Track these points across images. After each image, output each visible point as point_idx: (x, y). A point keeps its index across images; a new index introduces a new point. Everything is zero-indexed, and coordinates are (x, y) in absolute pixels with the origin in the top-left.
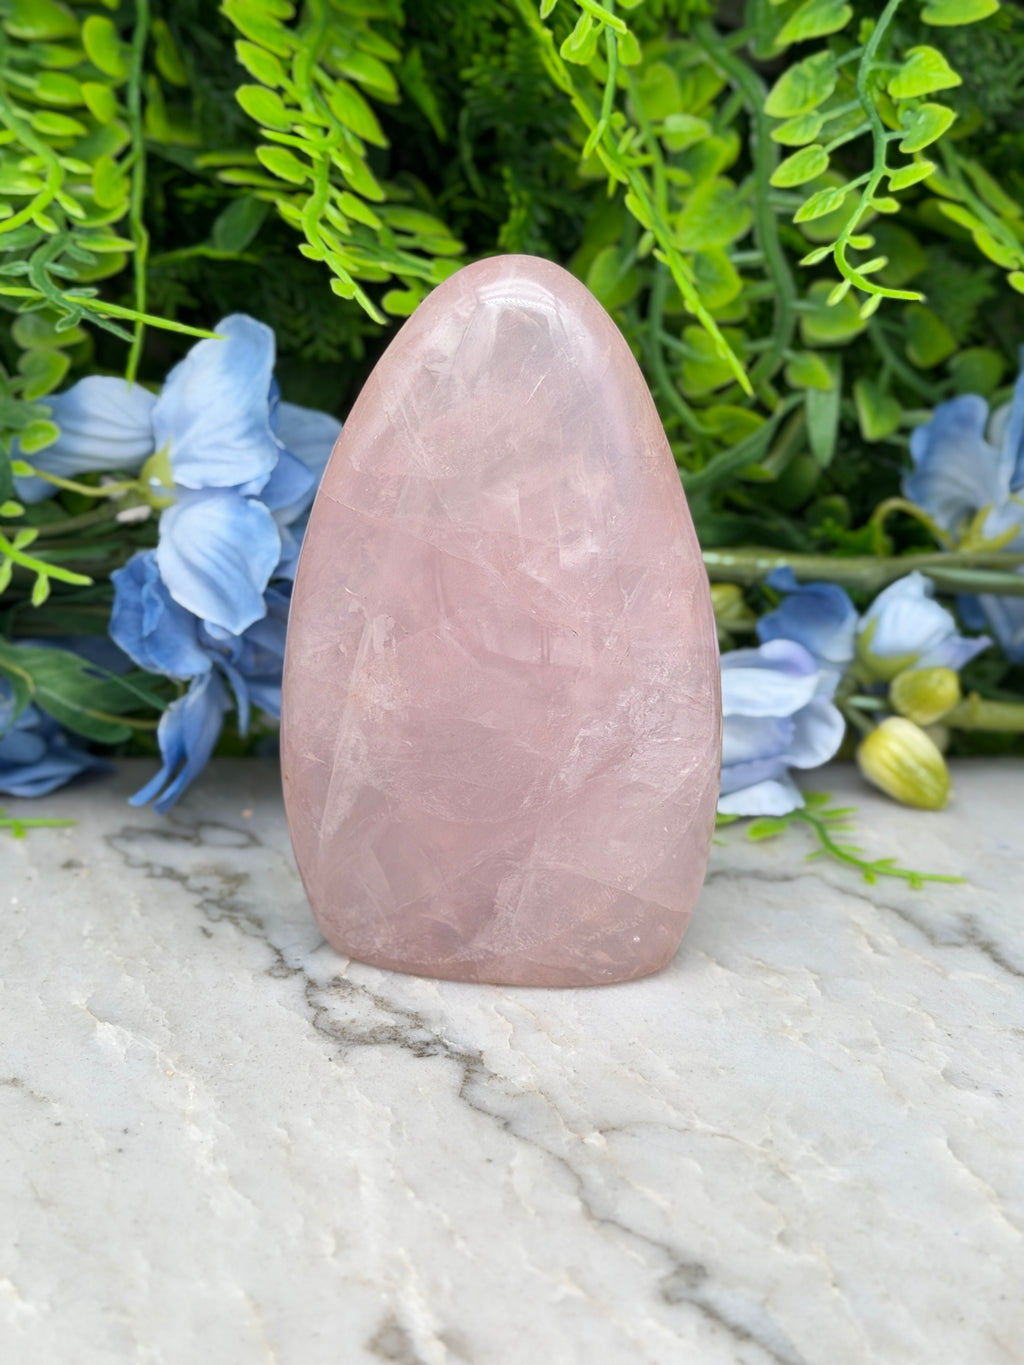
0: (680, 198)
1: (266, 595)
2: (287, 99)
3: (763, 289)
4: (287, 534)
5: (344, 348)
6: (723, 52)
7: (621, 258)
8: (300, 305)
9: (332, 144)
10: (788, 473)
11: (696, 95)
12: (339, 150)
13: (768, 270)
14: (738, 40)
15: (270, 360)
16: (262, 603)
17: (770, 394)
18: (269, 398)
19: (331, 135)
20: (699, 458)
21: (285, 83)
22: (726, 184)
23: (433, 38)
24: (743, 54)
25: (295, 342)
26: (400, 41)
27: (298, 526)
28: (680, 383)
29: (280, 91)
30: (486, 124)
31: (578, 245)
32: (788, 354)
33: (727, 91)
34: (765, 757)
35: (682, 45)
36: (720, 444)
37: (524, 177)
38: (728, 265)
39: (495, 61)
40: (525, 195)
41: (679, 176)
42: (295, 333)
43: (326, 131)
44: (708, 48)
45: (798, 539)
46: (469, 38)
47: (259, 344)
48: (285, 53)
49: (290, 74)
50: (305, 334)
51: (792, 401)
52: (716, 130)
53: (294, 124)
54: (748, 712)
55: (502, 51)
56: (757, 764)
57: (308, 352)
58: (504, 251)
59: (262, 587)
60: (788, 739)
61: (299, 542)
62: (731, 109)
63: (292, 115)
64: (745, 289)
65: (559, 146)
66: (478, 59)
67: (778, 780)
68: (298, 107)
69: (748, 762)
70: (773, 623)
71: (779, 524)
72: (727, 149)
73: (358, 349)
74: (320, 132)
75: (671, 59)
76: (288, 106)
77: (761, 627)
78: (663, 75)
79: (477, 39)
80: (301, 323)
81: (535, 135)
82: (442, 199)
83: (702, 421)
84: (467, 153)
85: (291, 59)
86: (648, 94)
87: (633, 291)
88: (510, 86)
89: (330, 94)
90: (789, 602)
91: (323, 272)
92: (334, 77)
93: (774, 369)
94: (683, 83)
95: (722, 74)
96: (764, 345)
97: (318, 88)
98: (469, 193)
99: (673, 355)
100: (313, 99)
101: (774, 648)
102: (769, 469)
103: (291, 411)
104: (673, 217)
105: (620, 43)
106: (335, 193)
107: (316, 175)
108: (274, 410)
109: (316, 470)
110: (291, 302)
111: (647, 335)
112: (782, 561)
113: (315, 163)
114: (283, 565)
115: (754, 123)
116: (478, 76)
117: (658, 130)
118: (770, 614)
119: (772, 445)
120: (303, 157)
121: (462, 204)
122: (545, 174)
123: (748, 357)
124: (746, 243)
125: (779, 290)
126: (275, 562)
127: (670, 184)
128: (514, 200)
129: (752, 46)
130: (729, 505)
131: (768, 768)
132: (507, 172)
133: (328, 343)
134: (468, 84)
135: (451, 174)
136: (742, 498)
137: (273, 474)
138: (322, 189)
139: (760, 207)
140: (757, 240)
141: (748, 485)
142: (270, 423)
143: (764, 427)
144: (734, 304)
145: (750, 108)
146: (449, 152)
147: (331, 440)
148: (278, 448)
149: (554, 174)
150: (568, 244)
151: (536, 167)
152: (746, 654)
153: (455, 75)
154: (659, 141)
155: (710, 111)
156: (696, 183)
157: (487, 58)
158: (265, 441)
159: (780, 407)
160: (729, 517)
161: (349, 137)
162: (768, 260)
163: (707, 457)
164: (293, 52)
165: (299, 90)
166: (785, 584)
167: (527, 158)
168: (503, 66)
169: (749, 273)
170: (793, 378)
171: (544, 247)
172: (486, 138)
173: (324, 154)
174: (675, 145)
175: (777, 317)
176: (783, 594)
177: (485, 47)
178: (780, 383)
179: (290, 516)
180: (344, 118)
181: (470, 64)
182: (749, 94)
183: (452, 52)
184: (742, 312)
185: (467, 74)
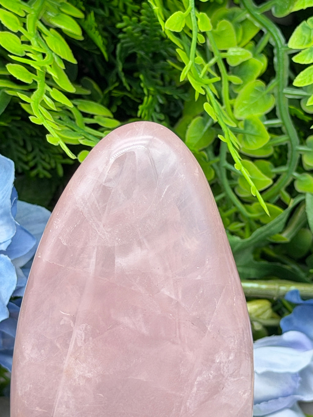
0: (236, 91)
1: (8, 306)
2: (23, 39)
3: (282, 140)
4: (20, 271)
5: (53, 171)
6: (258, 13)
7: (204, 123)
8: (30, 148)
9: (47, 63)
10: (296, 239)
11: (244, 37)
12: (50, 66)
13: (284, 129)
14: (265, 7)
15: (12, 178)
16: (6, 310)
17: (286, 196)
18: (12, 199)
19: (46, 57)
20: (247, 230)
21: (22, 30)
22: (261, 83)
23: (102, 7)
24: (268, 14)
25: (27, 168)
26: (83, 8)
27: (26, 268)
28: (237, 190)
29: (19, 34)
30: (130, 52)
31: (181, 116)
32: (296, 174)
33: (261, 33)
34: (285, 396)
35: (236, 9)
36: (259, 223)
37: (151, 79)
38: (263, 125)
39: (134, 19)
40: (151, 89)
41: (236, 80)
42: (26, 163)
43: (44, 55)
44: (250, 12)
45: (302, 275)
46: (121, 5)
47: (6, 169)
48: (22, 15)
49: (24, 26)
50: (32, 164)
51: (298, 199)
52: (254, 56)
53: (27, 52)
54: (275, 370)
55: (139, 13)
56: (280, 399)
57: (34, 173)
58: (140, 119)
59: (7, 302)
60: (298, 385)
61: (27, 277)
62: (263, 43)
63: (26, 47)
64: (271, 139)
65: (170, 63)
66: (125, 17)
67: (292, 409)
68: (29, 43)
69: (276, 398)
70: (289, 321)
71: (291, 266)
72: (261, 64)
73: (61, 171)
74: (40, 56)
75: (230, 17)
76: (23, 42)
77: (282, 323)
78: (226, 25)
79: (125, 6)
80: (30, 157)
81: (157, 57)
82: (106, 92)
83: (249, 211)
84: (120, 67)
85: (25, 17)
86: (218, 36)
87: (211, 141)
88: (143, 31)
89: (46, 36)
90: (298, 309)
91: (43, 131)
92: (48, 27)
93: (288, 183)
94: (237, 30)
95: (257, 25)
96: (282, 169)
97: (40, 32)
98: (121, 88)
99: (233, 174)
100: (37, 39)
101: (289, 336)
102: (286, 237)
103: (23, 205)
104: (232, 101)
105: (199, 20)
106: (49, 89)
107: (38, 79)
108: (14, 204)
109: (37, 237)
110: (25, 147)
111: (218, 164)
112: (293, 287)
113: (38, 73)
114: (18, 289)
115: (275, 51)
116: (126, 27)
117: (224, 55)
118: (287, 316)
119: (287, 224)
120: (32, 70)
121: (117, 94)
122: (162, 78)
123: (274, 176)
124: (272, 115)
125: (290, 140)
126: (14, 288)
127: (230, 83)
128: (146, 92)
129: (273, 10)
130: (264, 256)
131: (287, 402)
132: (141, 77)
133: (44, 168)
134: (120, 31)
135: (112, 78)
136: (270, 252)
137: (12, 239)
138: (42, 86)
139: (279, 95)
140: (278, 113)
141: (274, 245)
142: (12, 212)
143: (284, 214)
144: (265, 148)
145: (273, 44)
146: (111, 66)
147: (45, 221)
148: (16, 225)
149: (167, 78)
150: (176, 115)
151: (158, 75)
152: (274, 338)
153: (114, 25)
154: (224, 60)
155: (252, 44)
156: (245, 83)
157: (130, 17)
158: (9, 222)
159: (292, 203)
160: (264, 263)
161: (56, 59)
162: (284, 124)
163: (252, 231)
164: (27, 14)
165: (29, 34)
166: (295, 299)
167: (153, 70)
168: (139, 21)
169: (274, 131)
170: (299, 187)
171: (162, 117)
172: (131, 58)
173: (42, 68)
174: (232, 63)
175: (289, 155)
176: (294, 305)
177: (129, 11)
178: (291, 189)
179: (22, 263)
180: (54, 49)
181: (122, 21)
182: (272, 35)
183: (112, 13)
184: (270, 152)
185: (119, 25)
